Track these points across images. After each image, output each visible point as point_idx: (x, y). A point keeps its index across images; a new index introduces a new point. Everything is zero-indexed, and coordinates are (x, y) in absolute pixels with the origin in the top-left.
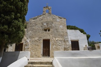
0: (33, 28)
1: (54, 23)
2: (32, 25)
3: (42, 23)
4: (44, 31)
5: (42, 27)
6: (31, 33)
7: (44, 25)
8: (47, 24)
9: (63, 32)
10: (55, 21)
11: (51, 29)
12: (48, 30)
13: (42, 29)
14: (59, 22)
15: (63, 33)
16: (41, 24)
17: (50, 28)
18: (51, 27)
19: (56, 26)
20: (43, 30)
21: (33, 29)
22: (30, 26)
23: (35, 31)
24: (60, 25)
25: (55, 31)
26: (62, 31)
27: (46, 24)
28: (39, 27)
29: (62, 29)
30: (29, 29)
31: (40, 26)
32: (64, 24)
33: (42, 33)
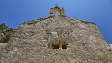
0: (25, 40)
1: (75, 30)
2: (22, 34)
3: (47, 31)
4: (52, 50)
5: (46, 38)
6: (16, 54)
7: (52, 36)
8: (60, 33)
9: (101, 50)
10: (76, 28)
11: (69, 45)
12: (61, 46)
13: (46, 44)
14: (84, 29)
15: (103, 54)
16: (45, 32)
17: (67, 42)
18: (69, 38)
19: (80, 37)
20: (49, 45)
21: (24, 43)
22: (19, 37)
23: (28, 48)
24: (89, 35)
25: (82, 49)
26: (99, 47)
27: (56, 33)
28: (39, 39)
29: (97, 44)
30: (13, 43)
31: (42, 37)
32: (96, 33)
33: (46, 54)
